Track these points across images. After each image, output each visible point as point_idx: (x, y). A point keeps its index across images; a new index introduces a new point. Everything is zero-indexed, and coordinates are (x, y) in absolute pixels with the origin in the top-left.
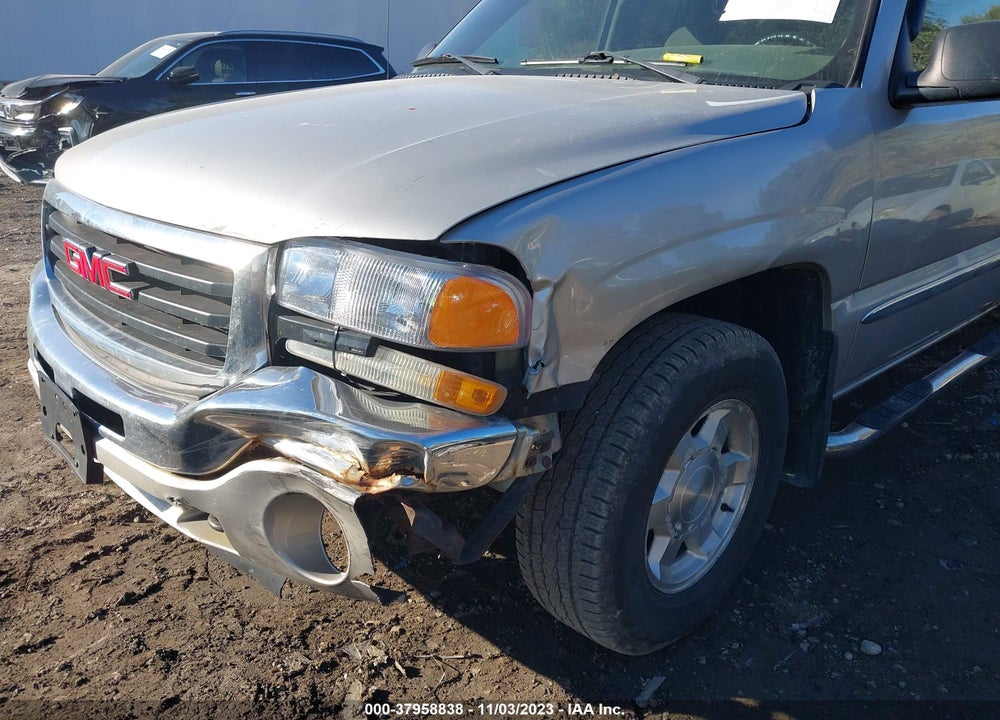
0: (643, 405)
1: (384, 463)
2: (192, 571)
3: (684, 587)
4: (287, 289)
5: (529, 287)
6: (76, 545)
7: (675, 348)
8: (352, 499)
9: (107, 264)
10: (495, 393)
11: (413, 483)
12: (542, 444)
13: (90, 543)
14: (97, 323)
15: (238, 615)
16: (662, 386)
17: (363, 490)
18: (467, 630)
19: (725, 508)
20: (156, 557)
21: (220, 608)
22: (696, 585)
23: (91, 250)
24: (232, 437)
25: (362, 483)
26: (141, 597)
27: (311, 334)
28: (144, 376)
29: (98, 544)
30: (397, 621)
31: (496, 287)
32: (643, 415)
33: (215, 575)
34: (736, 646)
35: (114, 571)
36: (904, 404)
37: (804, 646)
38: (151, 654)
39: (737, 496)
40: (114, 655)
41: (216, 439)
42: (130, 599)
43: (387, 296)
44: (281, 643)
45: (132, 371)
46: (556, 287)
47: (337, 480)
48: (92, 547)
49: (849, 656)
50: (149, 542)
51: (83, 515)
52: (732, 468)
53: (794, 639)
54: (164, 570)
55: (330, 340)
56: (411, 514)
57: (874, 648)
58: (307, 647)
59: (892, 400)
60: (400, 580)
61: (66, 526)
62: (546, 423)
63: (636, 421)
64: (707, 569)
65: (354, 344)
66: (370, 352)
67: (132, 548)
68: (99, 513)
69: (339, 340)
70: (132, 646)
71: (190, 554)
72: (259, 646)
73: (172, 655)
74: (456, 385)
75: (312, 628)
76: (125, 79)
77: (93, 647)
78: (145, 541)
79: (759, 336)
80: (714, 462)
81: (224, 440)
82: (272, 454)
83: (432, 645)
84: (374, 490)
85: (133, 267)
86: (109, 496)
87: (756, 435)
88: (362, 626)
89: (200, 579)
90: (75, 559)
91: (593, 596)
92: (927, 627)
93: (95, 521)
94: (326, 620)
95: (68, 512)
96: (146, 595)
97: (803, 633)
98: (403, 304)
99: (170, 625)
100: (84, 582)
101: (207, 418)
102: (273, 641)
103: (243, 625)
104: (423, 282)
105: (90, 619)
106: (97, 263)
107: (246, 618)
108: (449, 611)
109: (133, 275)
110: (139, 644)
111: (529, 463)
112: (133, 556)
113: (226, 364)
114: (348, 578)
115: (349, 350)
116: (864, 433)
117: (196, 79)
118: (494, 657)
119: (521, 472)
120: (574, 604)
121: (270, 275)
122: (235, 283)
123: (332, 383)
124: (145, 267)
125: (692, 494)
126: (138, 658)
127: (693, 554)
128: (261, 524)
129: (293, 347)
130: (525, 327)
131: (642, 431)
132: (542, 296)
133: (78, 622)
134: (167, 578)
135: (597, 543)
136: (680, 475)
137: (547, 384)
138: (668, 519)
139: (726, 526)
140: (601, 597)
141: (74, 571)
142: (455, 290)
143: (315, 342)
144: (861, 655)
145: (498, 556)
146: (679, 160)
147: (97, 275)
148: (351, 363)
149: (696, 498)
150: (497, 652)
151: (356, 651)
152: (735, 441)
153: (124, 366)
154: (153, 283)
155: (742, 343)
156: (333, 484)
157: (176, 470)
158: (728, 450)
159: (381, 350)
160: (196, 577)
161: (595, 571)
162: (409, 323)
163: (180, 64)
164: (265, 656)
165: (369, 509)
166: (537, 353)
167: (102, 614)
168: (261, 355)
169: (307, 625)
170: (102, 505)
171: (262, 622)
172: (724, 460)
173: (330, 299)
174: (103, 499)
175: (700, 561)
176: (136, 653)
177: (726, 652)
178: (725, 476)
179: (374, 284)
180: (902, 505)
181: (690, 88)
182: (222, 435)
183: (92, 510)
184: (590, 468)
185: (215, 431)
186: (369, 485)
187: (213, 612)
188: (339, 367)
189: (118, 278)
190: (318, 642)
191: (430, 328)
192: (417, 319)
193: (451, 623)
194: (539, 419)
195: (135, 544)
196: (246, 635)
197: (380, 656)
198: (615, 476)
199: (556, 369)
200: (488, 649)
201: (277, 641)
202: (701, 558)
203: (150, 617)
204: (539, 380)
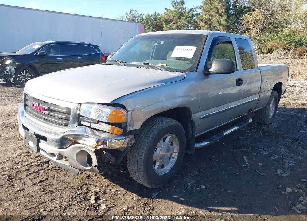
0: (151, 134)
1: (100, 144)
2: (55, 176)
3: (164, 174)
4: (81, 112)
5: (127, 111)
6: (26, 171)
7: (158, 123)
8: (94, 150)
9: (43, 107)
10: (121, 131)
11: (105, 147)
12: (130, 141)
13: (30, 171)
14: (38, 119)
15: (66, 184)
16: (155, 130)
17: (96, 148)
18: (117, 186)
19: (173, 158)
20: (46, 173)
21: (62, 183)
22: (166, 174)
23: (39, 104)
24: (70, 140)
25: (96, 147)
26: (43, 181)
27: (86, 120)
28: (50, 130)
29: (31, 171)
30: (102, 184)
31: (121, 111)
32: (151, 136)
33: (60, 177)
34: (175, 187)
35: (36, 176)
36: (217, 137)
37: (189, 187)
38: (47, 191)
39: (175, 155)
40: (39, 192)
41: (67, 140)
42: (41, 181)
43: (101, 113)
44: (76, 189)
45: (47, 129)
46: (132, 111)
47: (91, 147)
48: (30, 172)
49: (198, 188)
50: (44, 170)
51: (27, 165)
52: (173, 149)
53: (188, 186)
54: (48, 176)
55: (90, 121)
56: (105, 153)
57: (203, 187)
58: (82, 189)
59: (214, 136)
60: (102, 177)
61: (23, 168)
62: (132, 137)
63: (150, 137)
64: (168, 171)
65: (94, 122)
66: (97, 123)
67: (40, 172)
68: (31, 165)
69: (91, 121)
70: (43, 190)
71: (54, 173)
72: (71, 189)
73: (52, 191)
74: (114, 129)
75: (83, 186)
76: (25, 54)
77: (34, 190)
78: (43, 170)
79: (176, 121)
80: (169, 147)
81: (69, 141)
82: (78, 143)
83: (109, 188)
84: (98, 148)
85: (49, 108)
86: (33, 161)
87: (178, 142)
88: (94, 185)
89: (57, 177)
90: (27, 174)
91: (142, 173)
92: (216, 183)
93: (30, 166)
94: (86, 184)
95: (23, 164)
96: (45, 180)
97: (190, 185)
98: (104, 115)
99: (51, 186)
100: (30, 178)
101: (66, 136)
102: (74, 188)
103: (67, 186)
104: (108, 110)
105: (32, 185)
106: (40, 107)
107: (68, 185)
108: (113, 182)
109: (49, 109)
110: (44, 190)
111: (128, 144)
112: (40, 173)
113: (69, 126)
114: (92, 167)
115: (93, 123)
116: (206, 143)
117: (46, 55)
118: (123, 190)
119: (126, 146)
120: (138, 175)
121: (78, 109)
122: (72, 111)
123: (89, 129)
124: (52, 108)
125: (164, 153)
126: (44, 192)
127: (166, 167)
128: (75, 157)
129: (82, 123)
130: (127, 119)
131: (151, 139)
132: (130, 113)
133: (30, 186)
134: (49, 177)
135: (142, 161)
136: (161, 150)
137: (131, 129)
138: (159, 159)
139: (173, 162)
140: (143, 173)
141: (27, 176)
142: (114, 112)
143: (87, 122)
144: (201, 188)
145: (125, 172)
146: (156, 88)
147: (40, 110)
148: (94, 125)
149: (165, 154)
150: (124, 189)
151: (93, 190)
152: (174, 143)
153: (45, 128)
154: (53, 111)
155: (172, 122)
156: (90, 148)
157: (58, 147)
158: (173, 145)
159: (99, 123)
160: (56, 177)
161: (142, 167)
162: (105, 118)
163: (41, 50)
164: (73, 191)
165: (97, 152)
166: (129, 123)
167: (35, 184)
168: (76, 124)
169: (82, 185)
170: (31, 163)
171: (72, 185)
172: (171, 147)
173: (90, 114)
174: (31, 162)
175: (167, 169)
176: (44, 191)
177: (172, 188)
178: (172, 150)
179: (99, 111)
180: (218, 160)
181: (164, 72)
182: (68, 140)
183: (29, 164)
184: (141, 146)
185: (67, 139)
186: (97, 148)
187: (60, 183)
188: (91, 126)
189: (45, 110)
190: (84, 188)
191: (109, 118)
192: (106, 117)
193: (113, 184)
194: (130, 136)
195: (40, 171)
196: (68, 187)
197: (98, 190)
198: (146, 148)
199: (133, 126)
200: (121, 189)
201: (75, 188)
202: (168, 168)
203: (46, 185)
204: (130, 128)
